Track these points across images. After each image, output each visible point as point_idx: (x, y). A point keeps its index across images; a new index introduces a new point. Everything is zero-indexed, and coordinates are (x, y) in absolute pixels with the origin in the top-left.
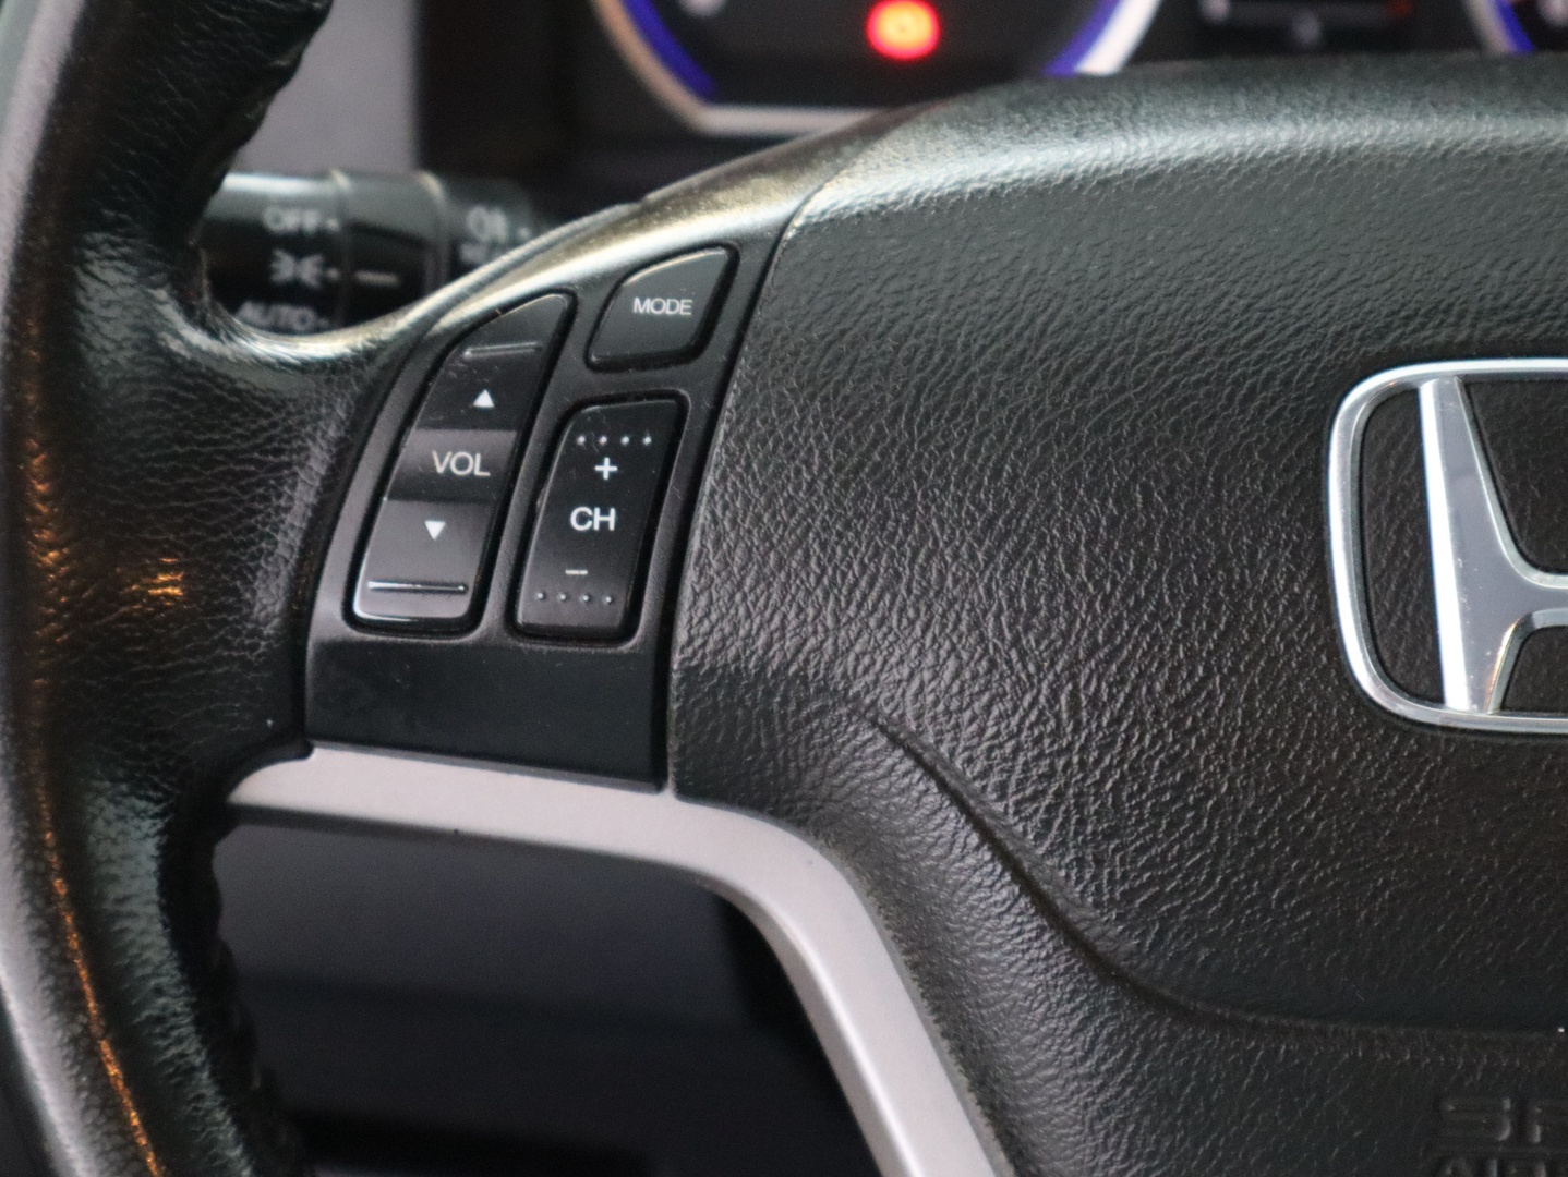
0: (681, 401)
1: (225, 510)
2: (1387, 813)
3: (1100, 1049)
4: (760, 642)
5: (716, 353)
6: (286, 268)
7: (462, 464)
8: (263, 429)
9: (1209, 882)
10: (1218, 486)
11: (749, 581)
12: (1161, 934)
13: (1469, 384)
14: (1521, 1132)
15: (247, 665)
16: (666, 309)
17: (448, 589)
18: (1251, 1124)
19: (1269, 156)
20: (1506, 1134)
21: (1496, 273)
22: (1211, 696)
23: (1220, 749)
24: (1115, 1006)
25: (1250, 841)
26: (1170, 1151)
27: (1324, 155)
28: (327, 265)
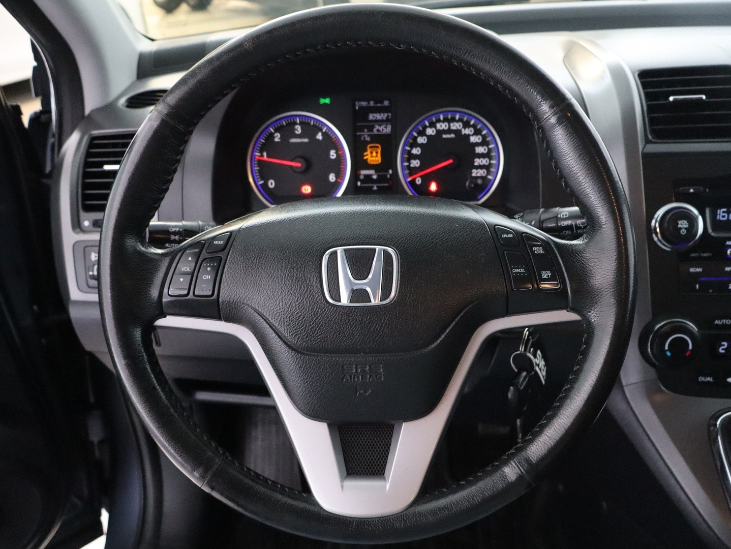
0: (221, 257)
1: (149, 278)
2: (332, 320)
3: (290, 360)
4: (233, 296)
5: (227, 250)
6: (173, 237)
7: (186, 269)
8: (155, 265)
9: (304, 332)
10: (305, 268)
11: (231, 286)
12: (297, 341)
13: (345, 250)
14: (357, 371)
15: (153, 303)
16: (219, 243)
17: (183, 289)
18: (314, 371)
19: (317, 214)
20: (354, 371)
21: (350, 232)
22: (304, 302)
23: (305, 310)
24: (292, 353)
25: (311, 325)
26: (302, 376)
27: (325, 214)
28: (179, 237)
